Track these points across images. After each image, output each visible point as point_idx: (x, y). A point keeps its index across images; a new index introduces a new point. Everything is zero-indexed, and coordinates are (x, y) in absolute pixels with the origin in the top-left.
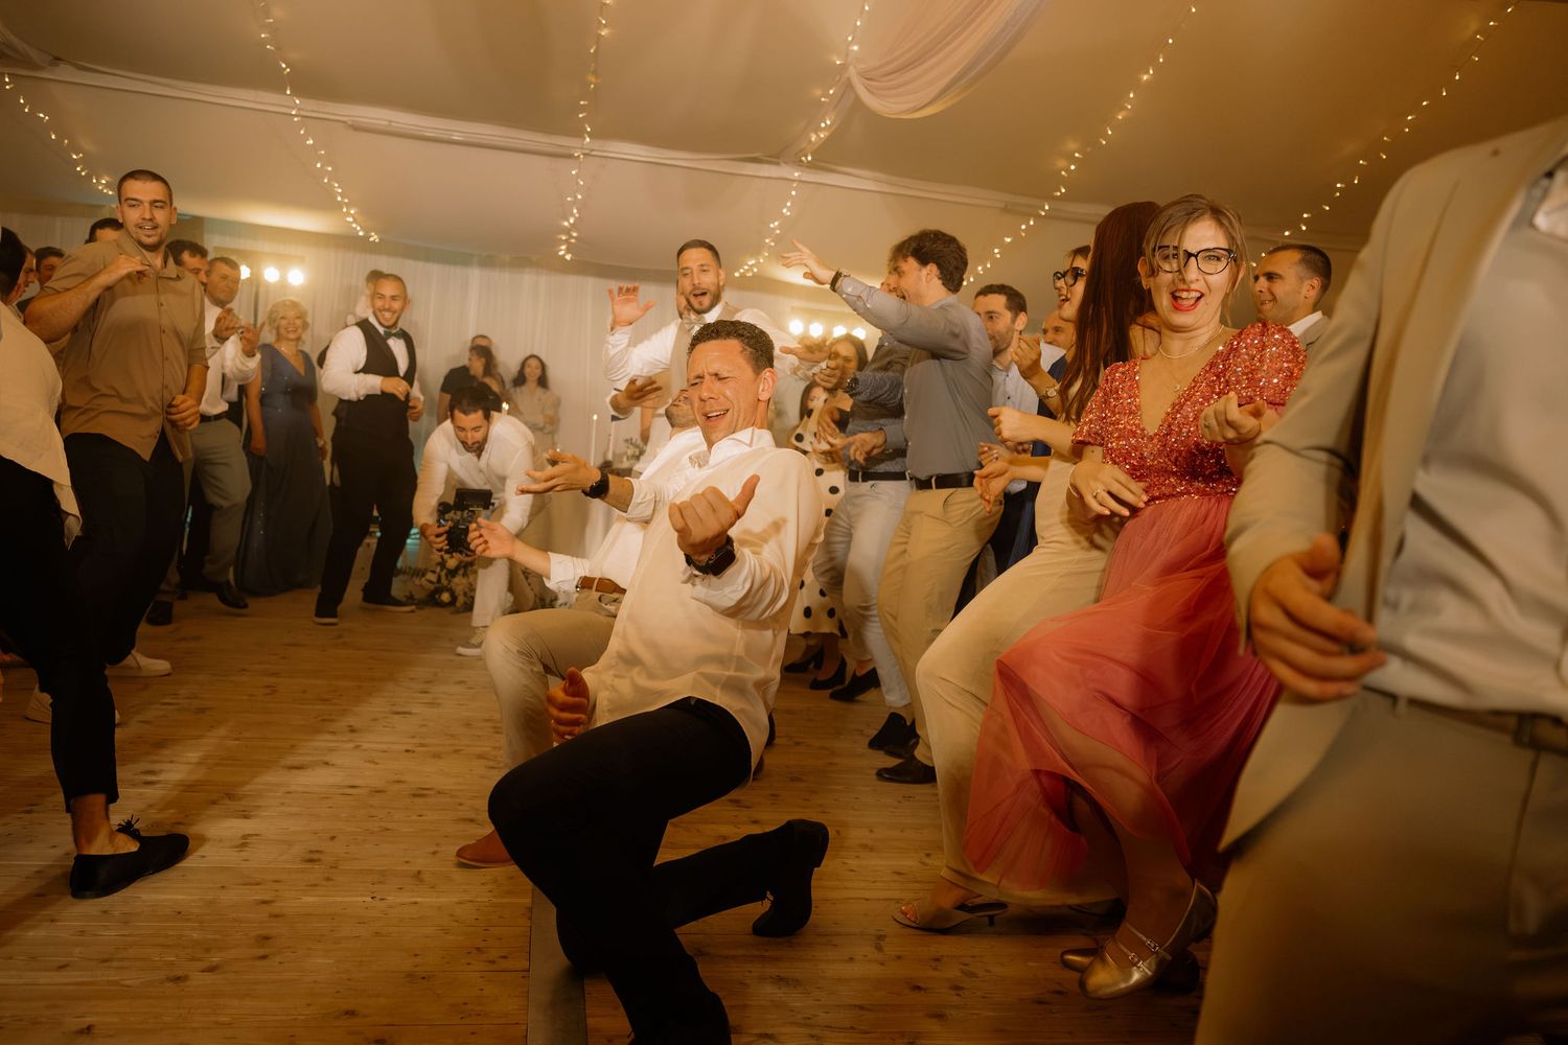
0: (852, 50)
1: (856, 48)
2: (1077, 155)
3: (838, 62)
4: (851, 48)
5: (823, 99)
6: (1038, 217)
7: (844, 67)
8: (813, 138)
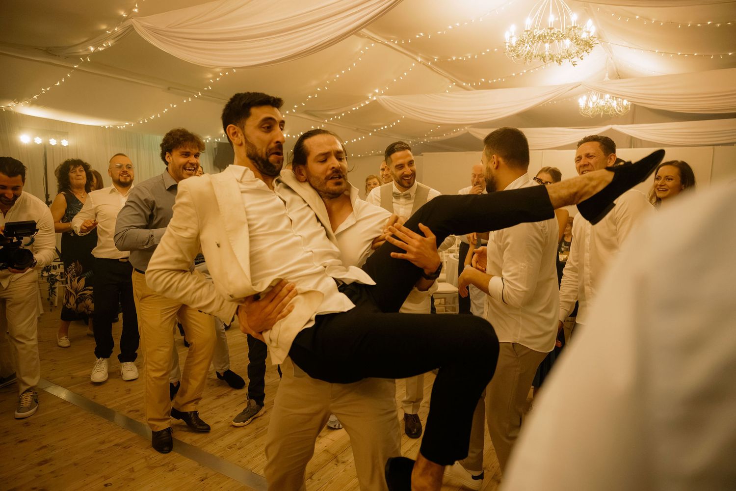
0: (135, 12)
1: (136, 10)
2: (221, 74)
3: (124, 16)
4: (133, 10)
5: (107, 32)
6: (193, 97)
7: (126, 19)
8: (92, 49)
